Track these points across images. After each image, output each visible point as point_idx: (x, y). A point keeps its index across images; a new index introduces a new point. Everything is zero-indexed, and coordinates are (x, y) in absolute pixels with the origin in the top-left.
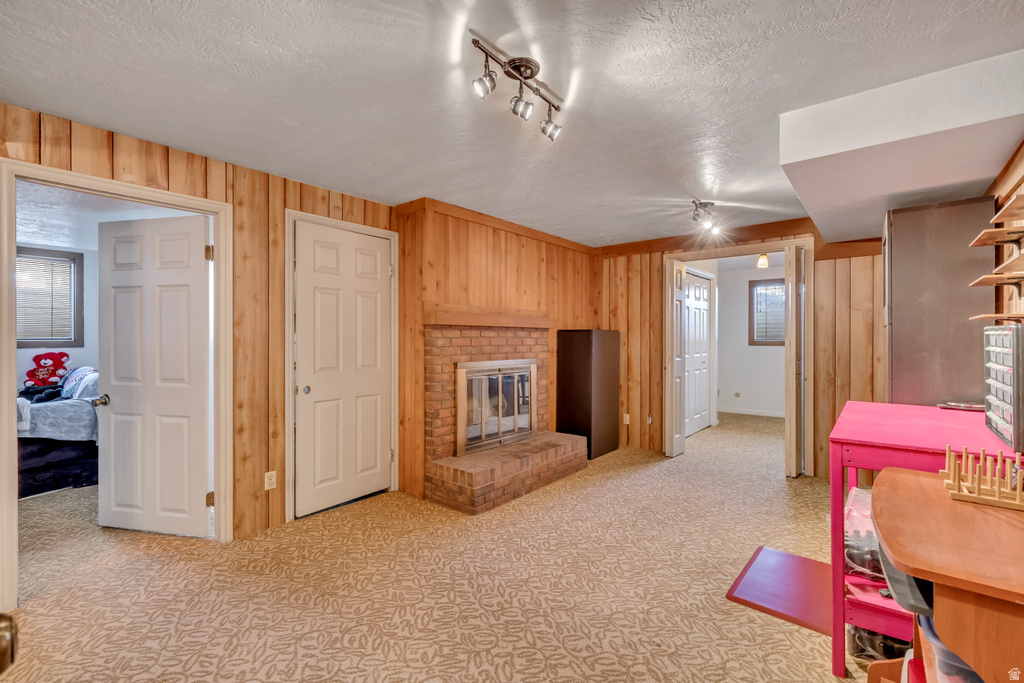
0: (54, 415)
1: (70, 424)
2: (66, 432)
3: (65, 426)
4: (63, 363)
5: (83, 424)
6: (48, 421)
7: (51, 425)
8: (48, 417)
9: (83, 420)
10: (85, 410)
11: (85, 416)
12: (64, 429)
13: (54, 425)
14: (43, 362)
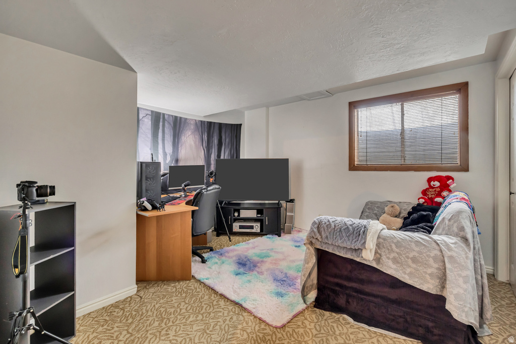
0: (398, 250)
1: (414, 266)
2: (410, 274)
3: (410, 267)
4: (449, 186)
5: (429, 271)
6: (392, 255)
7: (395, 260)
8: (392, 251)
9: (431, 267)
10: (432, 255)
11: (431, 261)
12: (408, 270)
13: (398, 262)
14: (432, 183)
